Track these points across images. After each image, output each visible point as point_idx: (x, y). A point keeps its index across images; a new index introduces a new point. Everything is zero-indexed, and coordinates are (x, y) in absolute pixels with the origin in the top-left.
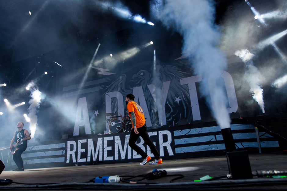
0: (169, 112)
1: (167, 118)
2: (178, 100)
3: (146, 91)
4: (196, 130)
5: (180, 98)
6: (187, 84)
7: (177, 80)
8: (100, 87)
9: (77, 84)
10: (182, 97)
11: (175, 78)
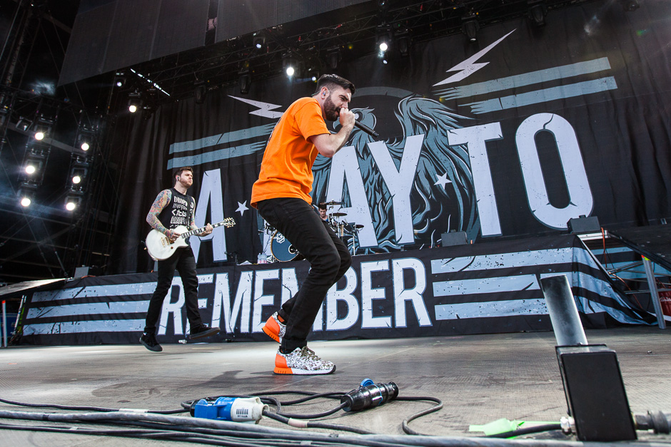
0: (421, 211)
1: (415, 227)
2: (442, 181)
3: (364, 159)
4: (487, 259)
5: (448, 178)
6: (466, 145)
7: (440, 132)
8: (256, 146)
9: (201, 137)
10: (452, 175)
11: (436, 129)
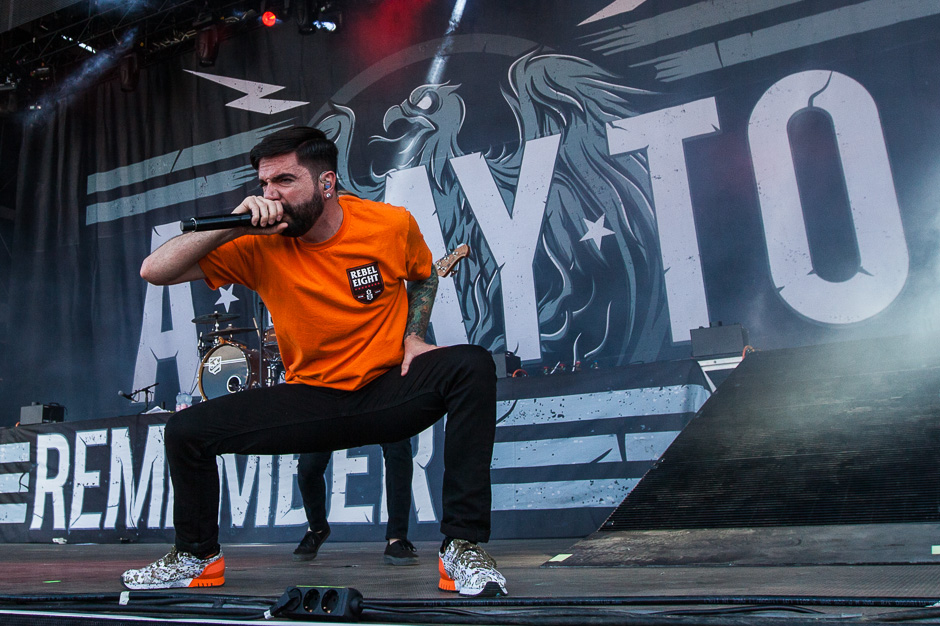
0: (554, 296)
1: (543, 328)
2: (595, 232)
3: (444, 192)
5: (607, 225)
6: (644, 151)
7: (591, 128)
8: (243, 174)
9: (142, 159)
10: (615, 219)
11: (585, 121)
